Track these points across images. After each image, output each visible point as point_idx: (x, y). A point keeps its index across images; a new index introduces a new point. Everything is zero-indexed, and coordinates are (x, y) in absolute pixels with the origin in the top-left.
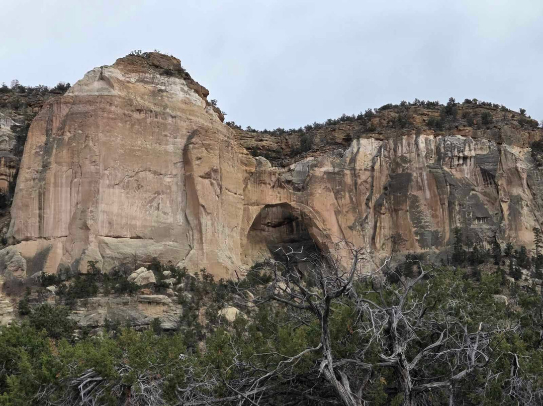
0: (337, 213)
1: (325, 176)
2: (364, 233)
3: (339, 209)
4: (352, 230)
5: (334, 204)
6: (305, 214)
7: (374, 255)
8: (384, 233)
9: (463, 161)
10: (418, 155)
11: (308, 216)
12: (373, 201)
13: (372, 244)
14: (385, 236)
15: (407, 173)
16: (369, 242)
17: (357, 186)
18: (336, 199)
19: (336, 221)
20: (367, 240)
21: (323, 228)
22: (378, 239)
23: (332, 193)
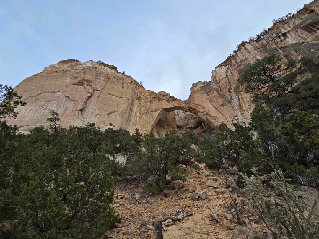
0: (211, 101)
1: (200, 89)
2: (232, 105)
3: (212, 99)
4: (223, 106)
5: (208, 98)
6: (190, 108)
7: (244, 115)
8: (247, 101)
9: (284, 36)
10: (250, 52)
11: (192, 108)
12: (232, 89)
13: (241, 109)
14: (248, 102)
15: (247, 65)
16: (238, 109)
17: (220, 87)
18: (209, 96)
19: (212, 105)
20: (237, 108)
21: (203, 111)
22: (243, 104)
23: (205, 94)
